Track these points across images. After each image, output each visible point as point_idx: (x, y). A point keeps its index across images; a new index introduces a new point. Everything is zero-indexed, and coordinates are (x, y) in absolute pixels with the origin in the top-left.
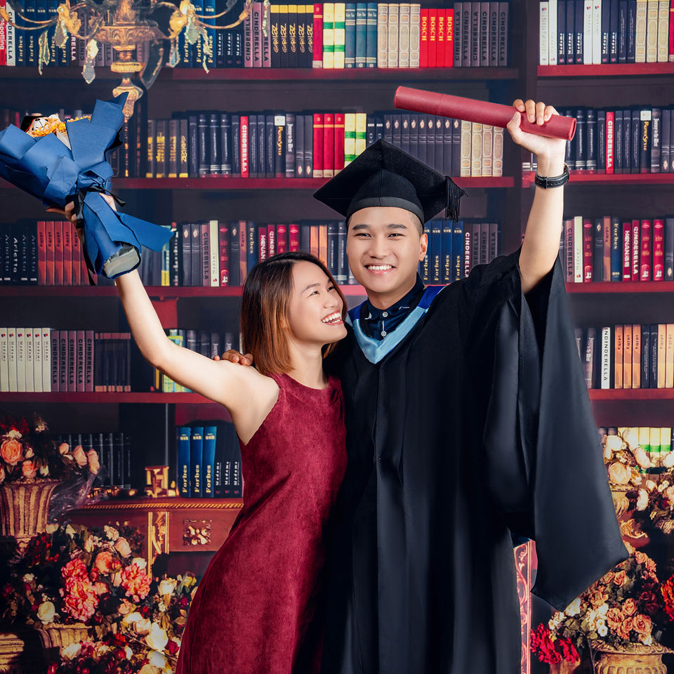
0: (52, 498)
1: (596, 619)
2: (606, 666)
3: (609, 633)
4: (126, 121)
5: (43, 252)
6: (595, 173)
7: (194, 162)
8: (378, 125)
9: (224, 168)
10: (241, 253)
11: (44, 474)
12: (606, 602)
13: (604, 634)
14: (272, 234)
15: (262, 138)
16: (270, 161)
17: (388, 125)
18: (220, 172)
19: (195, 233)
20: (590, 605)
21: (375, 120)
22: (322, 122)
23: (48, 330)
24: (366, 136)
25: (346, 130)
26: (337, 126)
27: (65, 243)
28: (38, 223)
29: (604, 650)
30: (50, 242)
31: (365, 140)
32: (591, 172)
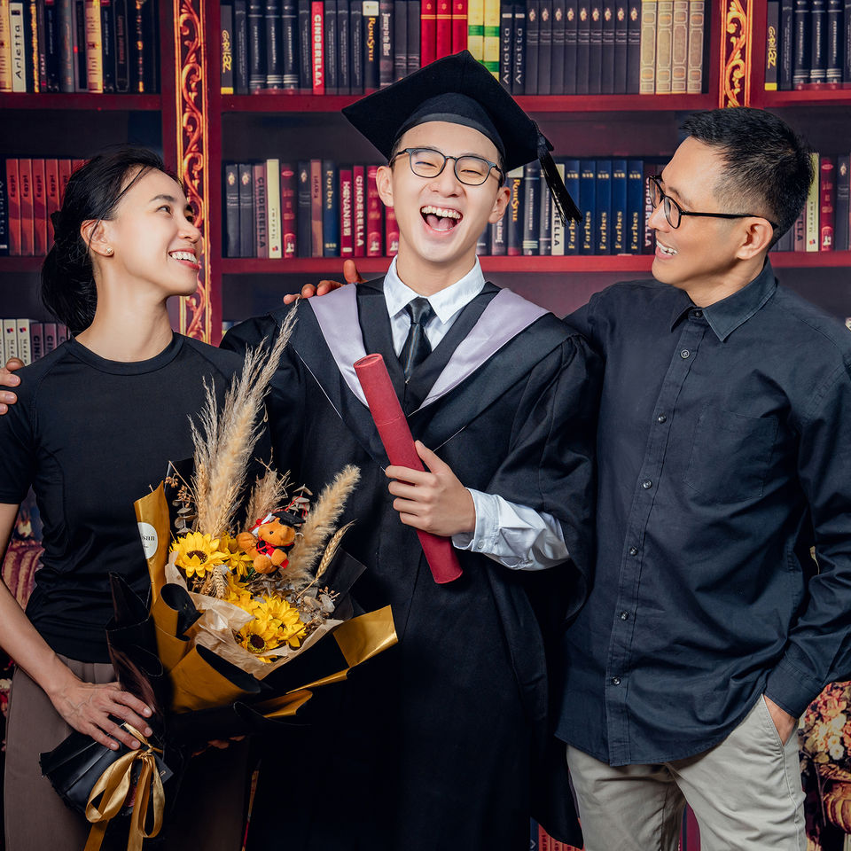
0: (37, 569)
1: (828, 736)
2: (839, 799)
3: (845, 754)
4: (138, 7)
5: (15, 205)
6: (840, 87)
7: (242, 70)
8: (517, 16)
9: (288, 79)
10: (314, 208)
11: (24, 534)
12: (843, 712)
13: (838, 756)
14: (359, 179)
15: (344, 34)
16: (357, 70)
17: (532, 15)
18: (282, 85)
19: (245, 178)
20: (820, 717)
21: (514, 8)
22: (435, 11)
23: (25, 323)
24: (500, 32)
25: (469, 23)
26: (456, 17)
27: (50, 192)
28: (8, 161)
29: (838, 778)
30: (27, 189)
31: (498, 39)
32: (834, 87)
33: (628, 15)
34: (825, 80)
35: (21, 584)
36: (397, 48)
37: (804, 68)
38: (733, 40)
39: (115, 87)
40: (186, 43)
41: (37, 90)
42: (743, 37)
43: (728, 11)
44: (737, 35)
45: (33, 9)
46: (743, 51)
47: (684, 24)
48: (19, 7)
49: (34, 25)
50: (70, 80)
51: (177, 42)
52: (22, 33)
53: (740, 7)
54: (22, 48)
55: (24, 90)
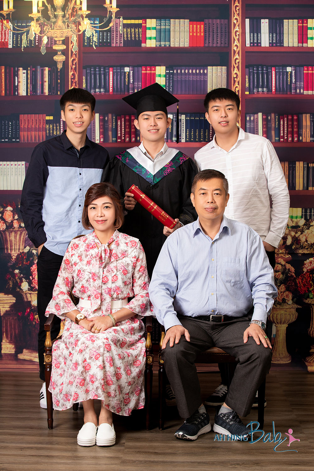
33: (204, 72)
34: (263, 91)
35: (21, 241)
36: (135, 81)
37: (257, 88)
38: (235, 79)
39: (51, 93)
40: (72, 80)
41: (29, 95)
42: (238, 78)
43: (234, 71)
44: (236, 77)
45: (29, 72)
46: (238, 82)
47: (221, 74)
48: (25, 71)
49: (29, 76)
50: (39, 92)
51: (70, 80)
52: (25, 79)
53: (237, 70)
54: (25, 83)
55: (26, 95)
